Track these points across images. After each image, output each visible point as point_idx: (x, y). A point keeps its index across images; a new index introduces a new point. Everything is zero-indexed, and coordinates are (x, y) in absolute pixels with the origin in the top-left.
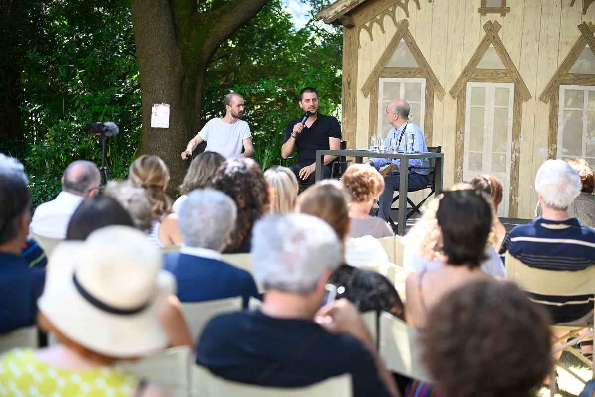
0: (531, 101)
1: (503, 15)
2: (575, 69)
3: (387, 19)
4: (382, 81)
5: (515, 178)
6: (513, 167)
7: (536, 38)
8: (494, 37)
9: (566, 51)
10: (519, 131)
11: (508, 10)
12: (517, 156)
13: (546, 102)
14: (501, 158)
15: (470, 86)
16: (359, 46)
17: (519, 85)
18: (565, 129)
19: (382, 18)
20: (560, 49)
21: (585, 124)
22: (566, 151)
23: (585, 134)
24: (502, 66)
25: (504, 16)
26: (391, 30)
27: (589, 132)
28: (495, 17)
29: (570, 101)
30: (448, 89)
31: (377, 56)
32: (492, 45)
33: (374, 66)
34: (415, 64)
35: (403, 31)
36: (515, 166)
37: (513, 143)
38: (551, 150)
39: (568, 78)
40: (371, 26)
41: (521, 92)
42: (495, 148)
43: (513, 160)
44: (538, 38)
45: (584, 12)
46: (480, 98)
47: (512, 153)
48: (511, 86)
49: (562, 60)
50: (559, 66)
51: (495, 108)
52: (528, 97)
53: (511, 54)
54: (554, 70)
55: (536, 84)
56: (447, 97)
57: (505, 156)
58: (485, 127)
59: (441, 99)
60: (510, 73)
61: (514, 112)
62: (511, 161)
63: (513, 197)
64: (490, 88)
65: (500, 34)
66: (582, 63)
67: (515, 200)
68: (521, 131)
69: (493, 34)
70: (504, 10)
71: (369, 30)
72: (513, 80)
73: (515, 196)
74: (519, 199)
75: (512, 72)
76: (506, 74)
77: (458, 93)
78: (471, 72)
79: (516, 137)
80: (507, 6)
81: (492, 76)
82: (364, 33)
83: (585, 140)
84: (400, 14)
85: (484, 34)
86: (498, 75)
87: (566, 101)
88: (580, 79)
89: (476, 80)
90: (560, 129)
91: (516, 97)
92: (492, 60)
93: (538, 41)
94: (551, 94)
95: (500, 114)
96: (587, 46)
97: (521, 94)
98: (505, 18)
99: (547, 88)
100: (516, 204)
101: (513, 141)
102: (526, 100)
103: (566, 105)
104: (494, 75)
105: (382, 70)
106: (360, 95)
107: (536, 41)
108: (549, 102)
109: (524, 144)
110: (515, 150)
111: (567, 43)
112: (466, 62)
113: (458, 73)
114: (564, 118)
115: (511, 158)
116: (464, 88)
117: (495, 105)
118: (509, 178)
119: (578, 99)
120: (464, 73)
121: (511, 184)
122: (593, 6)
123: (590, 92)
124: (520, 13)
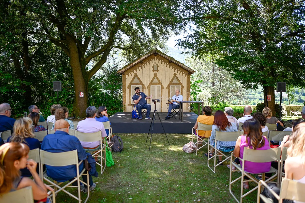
0: (164, 89)
2: (173, 82)
3: (132, 73)
4: (132, 85)
11: (159, 71)
15: (151, 86)
16: (126, 78)
17: (162, 86)
19: (131, 72)
24: (158, 82)
26: (133, 75)
28: (156, 72)
29: (172, 88)
30: (146, 87)
31: (130, 80)
32: (155, 78)
33: (130, 83)
34: (139, 82)
35: (136, 75)
39: (172, 84)
40: (129, 74)
41: (162, 87)
45: (174, 71)
46: (154, 88)
48: (160, 86)
49: (170, 80)
51: (157, 90)
53: (160, 79)
54: (169, 82)
55: (165, 85)
56: (146, 89)
59: (145, 89)
60: (159, 83)
61: (161, 91)
64: (156, 86)
65: (157, 76)
68: (163, 95)
70: (158, 71)
71: (128, 75)
73: (162, 108)
77: (149, 88)
78: (151, 83)
79: (161, 96)
81: (156, 84)
82: (127, 76)
84: (135, 72)
85: (154, 76)
88: (174, 84)
89: (152, 85)
92: (156, 81)
93: (165, 77)
94: (168, 87)
95: (158, 92)
96: (175, 78)
97: (162, 88)
105: (132, 83)
106: (127, 88)
108: (168, 89)
109: (163, 97)
110: (161, 99)
111: (171, 77)
112: (150, 81)
113: (148, 84)
114: (171, 92)
116: (150, 87)
119: (174, 88)
120: (150, 84)
121: (161, 105)
122: (176, 70)
123: (176, 87)
124: (161, 71)
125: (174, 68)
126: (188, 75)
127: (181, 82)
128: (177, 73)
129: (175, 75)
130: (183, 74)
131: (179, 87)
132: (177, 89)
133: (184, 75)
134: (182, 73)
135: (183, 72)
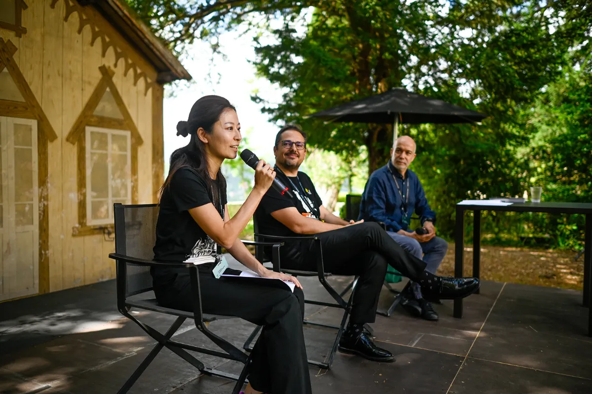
0: (58, 142)
1: (19, 35)
2: (98, 110)
5: (45, 230)
6: (42, 217)
7: (58, 71)
8: (8, 59)
9: (89, 91)
10: (46, 175)
11: (24, 31)
12: (46, 203)
13: (73, 144)
14: (27, 209)
17: (42, 122)
18: (93, 173)
20: (84, 88)
21: (110, 166)
22: (95, 194)
23: (110, 177)
24: (20, 99)
25: (20, 37)
27: (113, 174)
28: (7, 35)
29: (96, 143)
32: (5, 70)
36: (44, 216)
37: (40, 190)
38: (81, 194)
39: (93, 120)
41: (46, 130)
42: (18, 197)
43: (42, 209)
44: (61, 73)
45: (103, 55)
47: (40, 201)
48: (34, 123)
49: (86, 100)
50: (84, 106)
51: (15, 148)
52: (54, 137)
53: (31, 83)
54: (79, 110)
55: (63, 124)
57: (31, 206)
58: (3, 171)
60: (29, 107)
61: (39, 154)
62: (39, 210)
63: (43, 252)
64: (7, 123)
65: (15, 57)
66: (104, 106)
67: (46, 254)
68: (49, 175)
69: (7, 56)
70: (18, 29)
72: (35, 116)
73: (45, 251)
74: (50, 252)
75: (34, 106)
76: (27, 109)
79: (43, 182)
80: (23, 25)
81: (8, 109)
83: (111, 183)
86: (16, 108)
87: (92, 144)
88: (103, 122)
90: (88, 172)
91: (40, 136)
92: (6, 88)
93: (61, 76)
94: (77, 135)
95: (22, 156)
96: (108, 89)
97: (46, 134)
98: (21, 39)
99: (73, 128)
100: (47, 259)
101: (39, 187)
102: (52, 141)
103: (92, 148)
104: (11, 108)
107: (59, 75)
108: (76, 144)
109: (52, 190)
110: (44, 198)
111: (90, 83)
114: (92, 159)
115: (39, 207)
117: (15, 144)
118: (37, 231)
119: (103, 142)
121: (40, 237)
122: (110, 50)
123: (113, 136)
124: (39, 38)
125: (103, 40)
126: (157, 86)
127: (132, 112)
128: (116, 65)
129: (106, 72)
130: (137, 77)
131: (124, 137)
132: (115, 147)
133: (141, 82)
134: (135, 71)
135: (139, 71)
